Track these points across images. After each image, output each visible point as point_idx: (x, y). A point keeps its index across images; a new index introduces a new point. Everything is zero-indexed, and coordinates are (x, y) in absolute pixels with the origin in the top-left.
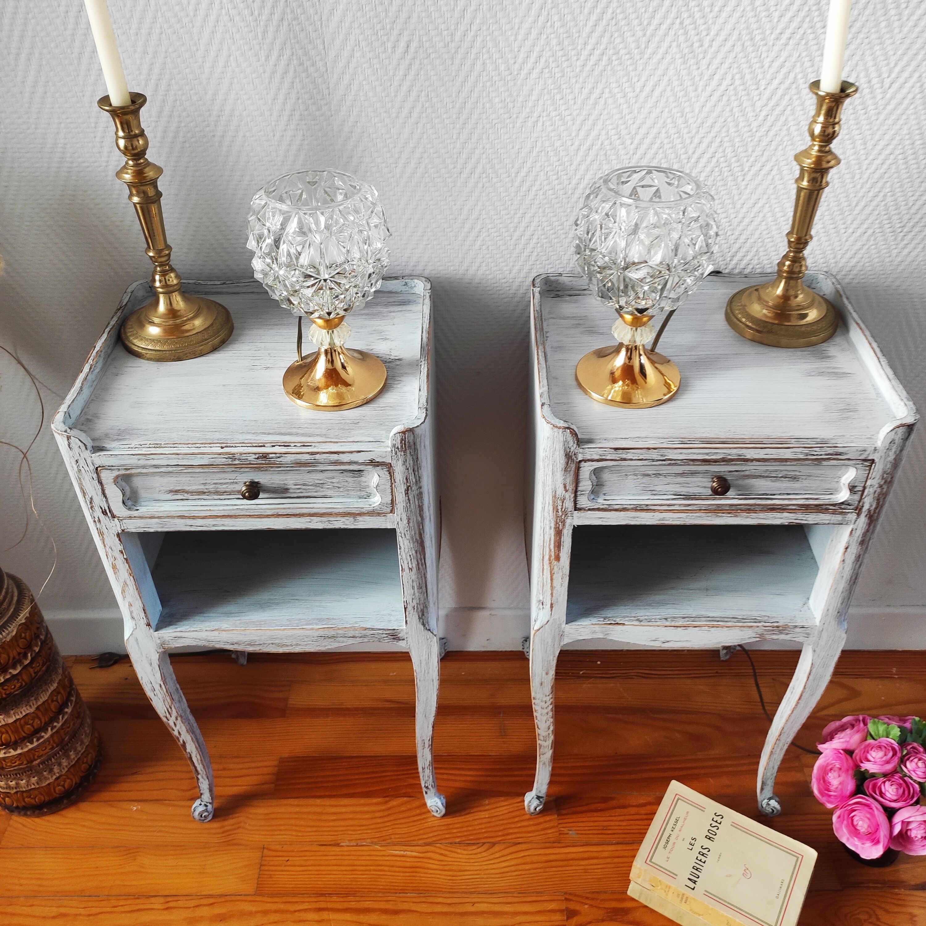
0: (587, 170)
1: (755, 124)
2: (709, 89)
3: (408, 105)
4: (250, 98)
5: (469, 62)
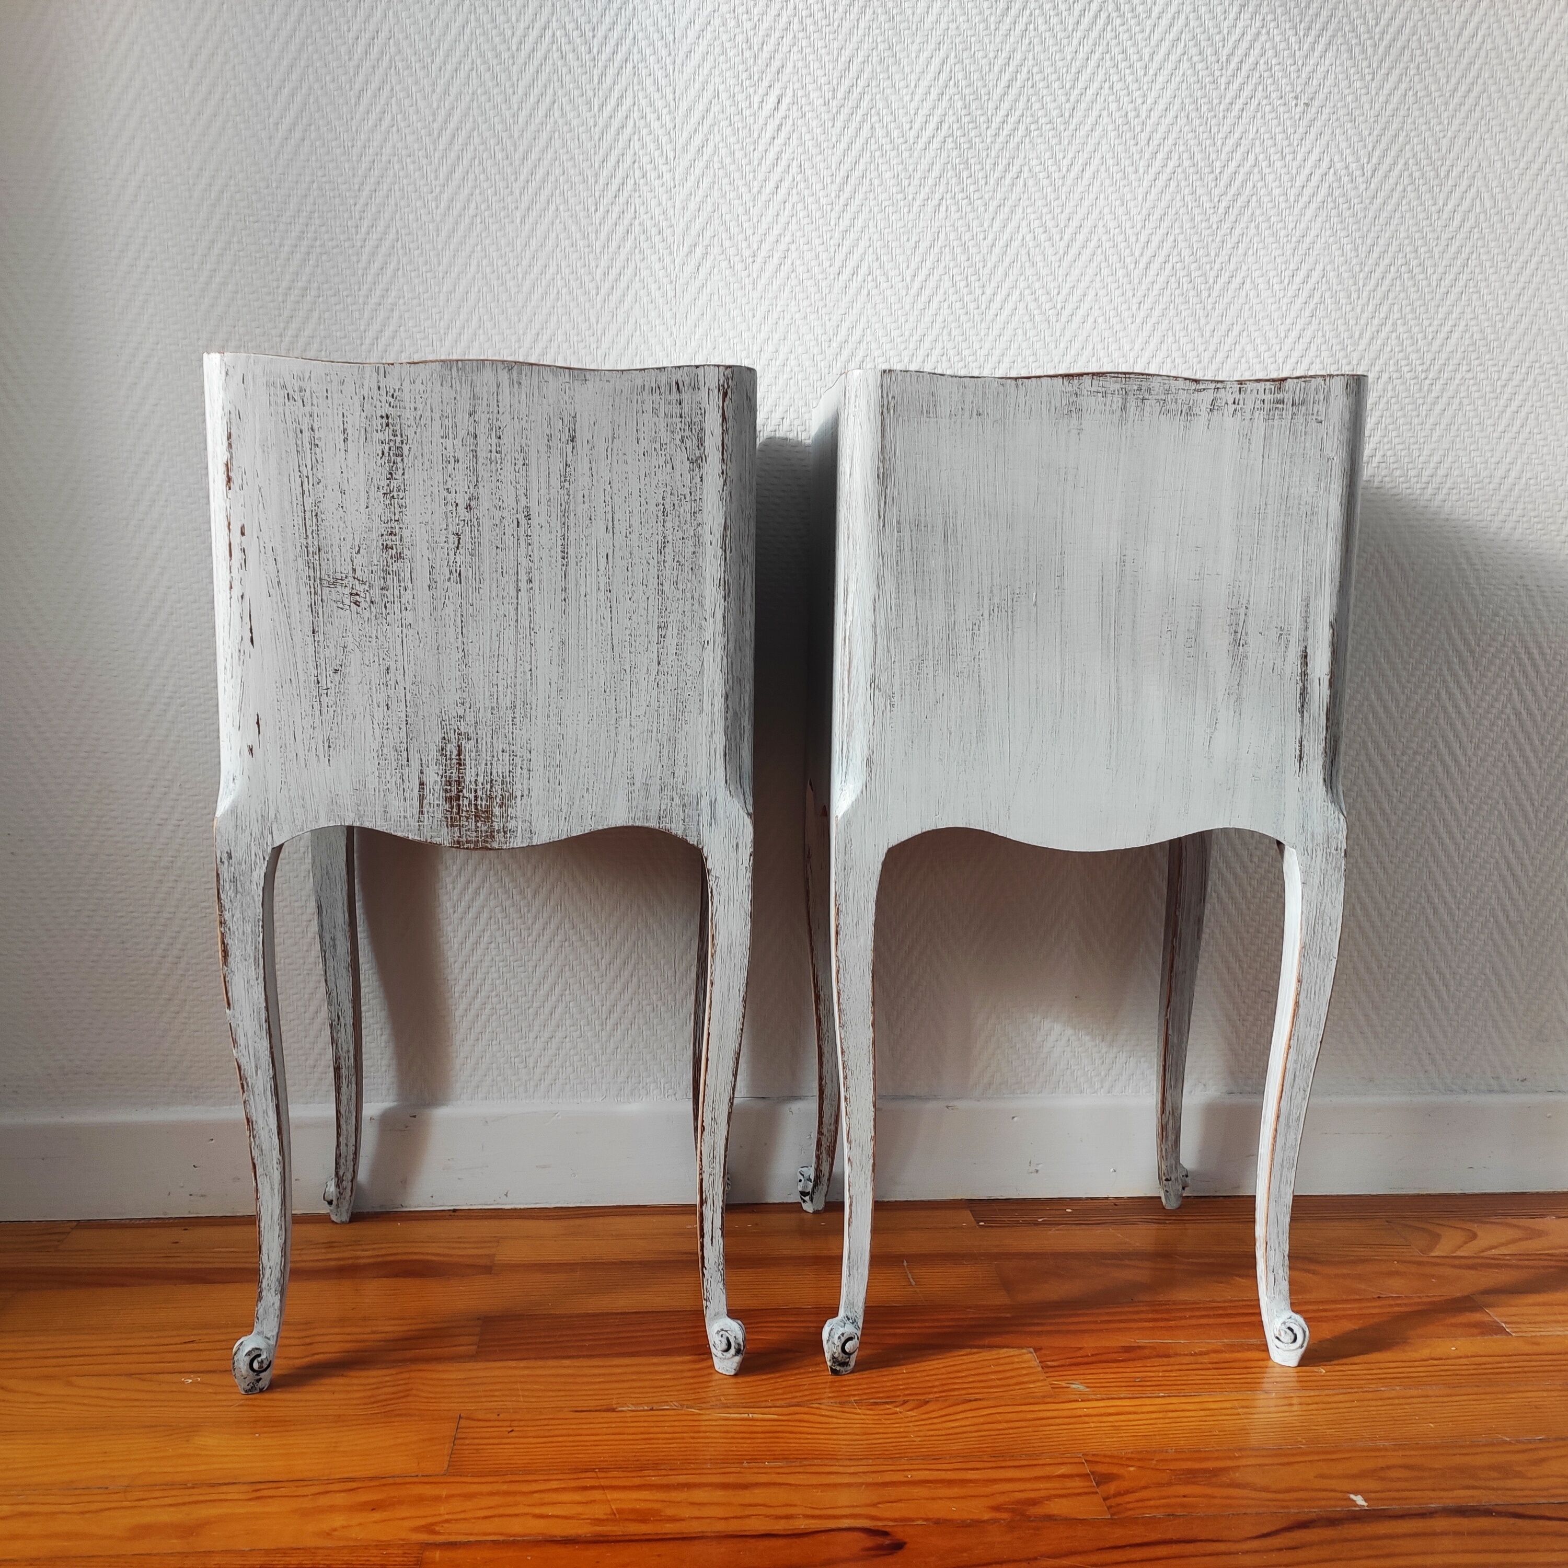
0: (1006, 275)
1: (1214, 219)
2: (1153, 171)
3: (775, 177)
4: (572, 158)
5: (853, 125)
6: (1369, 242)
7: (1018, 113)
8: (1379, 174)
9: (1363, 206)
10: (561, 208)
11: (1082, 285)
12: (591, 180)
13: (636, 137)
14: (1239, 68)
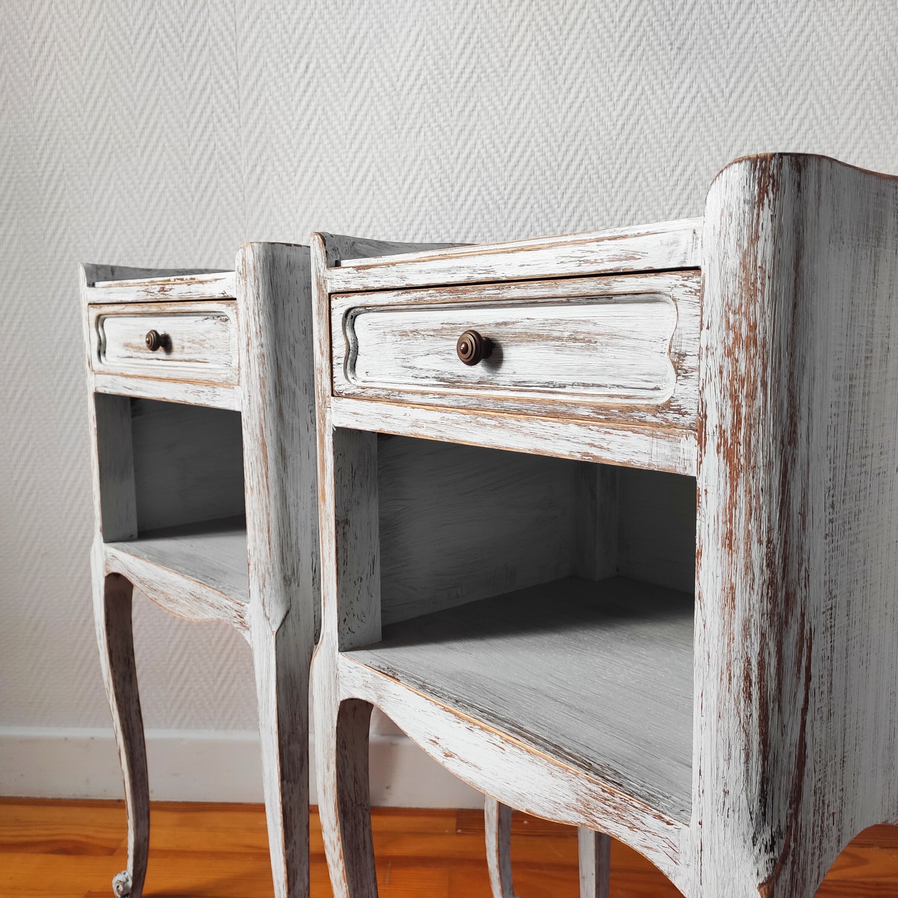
0: (468, 177)
1: (614, 133)
2: (568, 101)
3: (307, 118)
4: (172, 112)
5: (359, 80)
6: (729, 144)
7: (472, 66)
8: (735, 95)
9: (723, 118)
10: (167, 145)
11: (522, 182)
12: (185, 125)
13: (213, 96)
14: (628, 26)
